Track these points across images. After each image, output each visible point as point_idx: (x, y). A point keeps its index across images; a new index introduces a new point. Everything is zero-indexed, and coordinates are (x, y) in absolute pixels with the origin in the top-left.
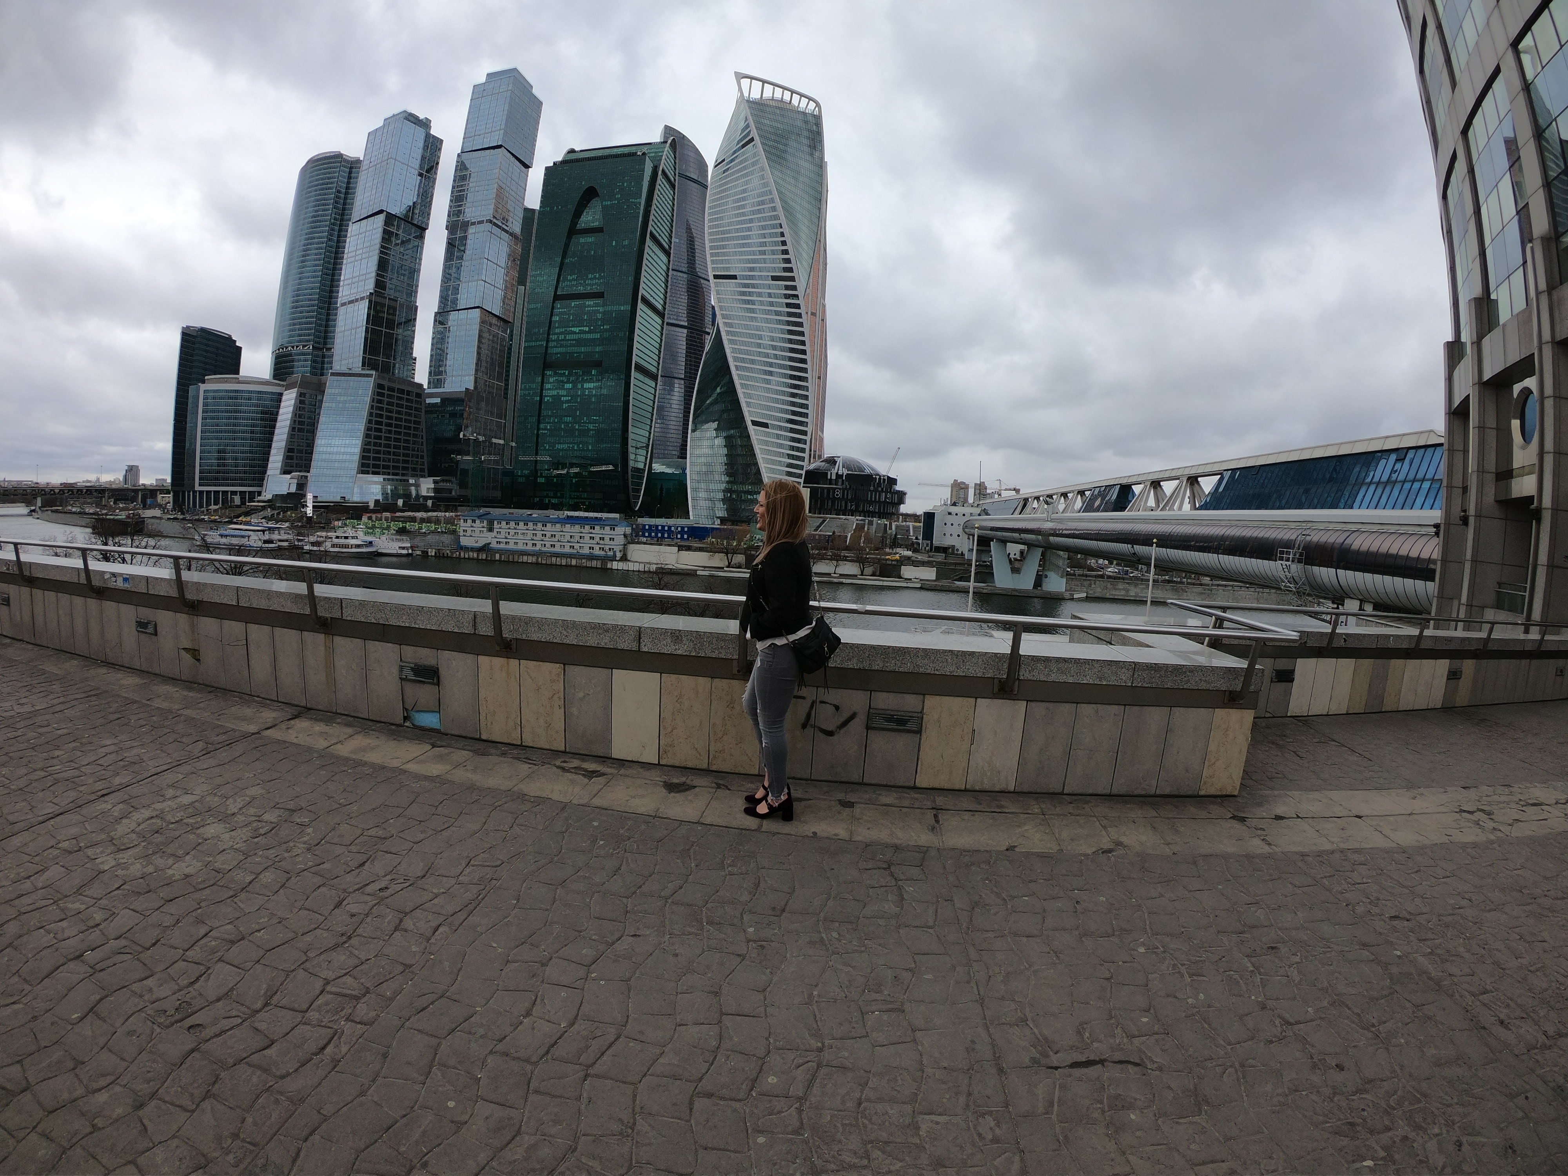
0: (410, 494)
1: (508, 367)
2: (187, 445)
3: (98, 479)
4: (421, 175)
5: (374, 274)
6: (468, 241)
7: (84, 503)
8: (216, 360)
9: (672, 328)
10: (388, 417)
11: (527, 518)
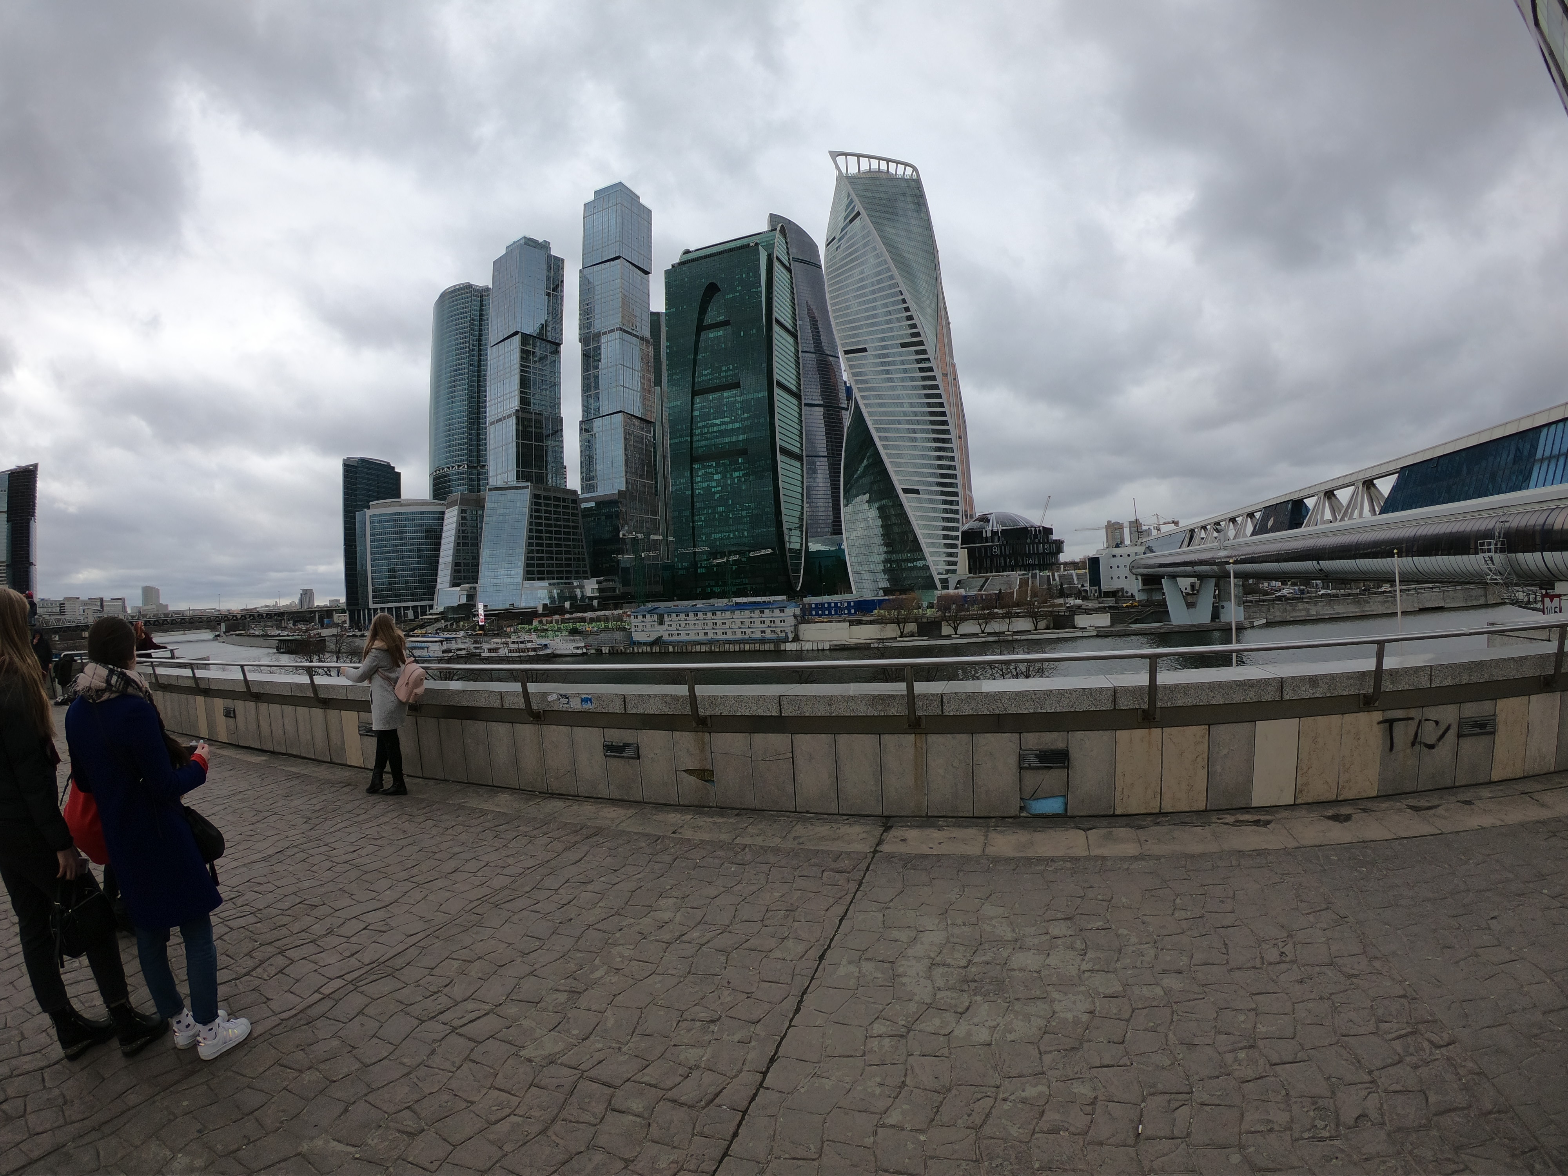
0: (576, 596)
2: (359, 567)
3: (277, 603)
4: (548, 295)
5: (517, 392)
6: (603, 351)
7: (265, 626)
8: (378, 487)
9: (808, 408)
10: (547, 525)
11: (694, 609)
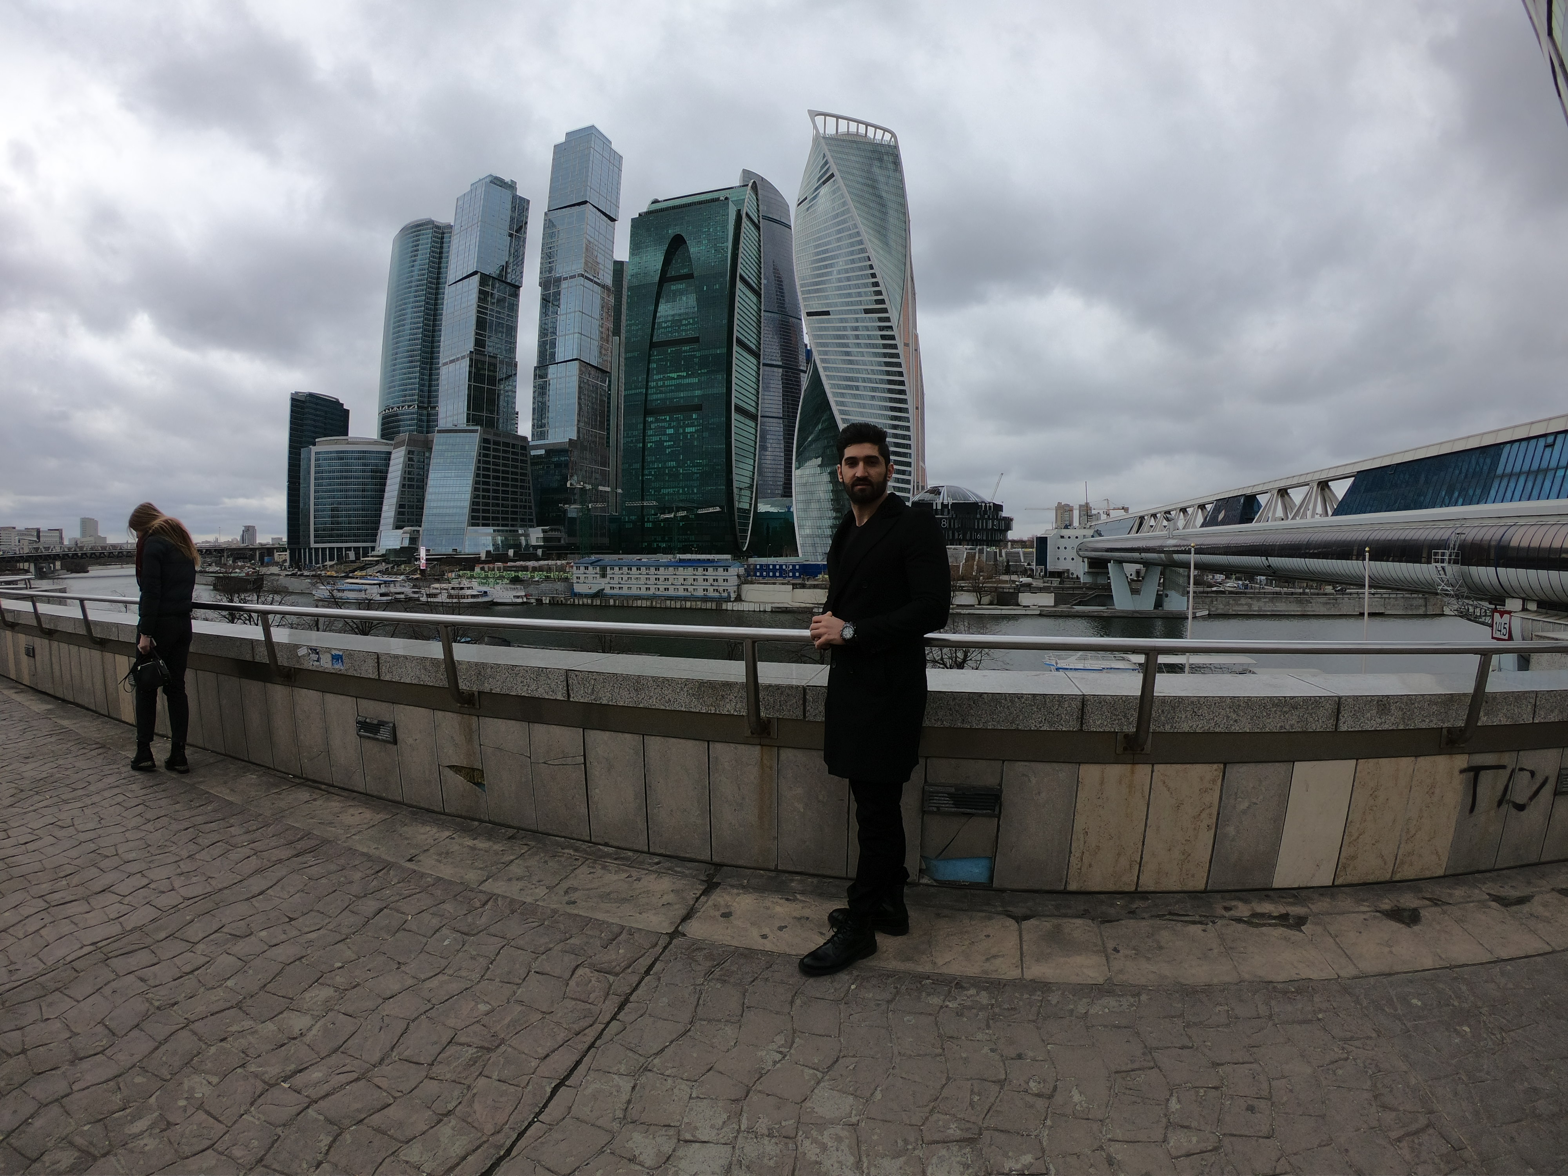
0: (520, 544)
1: (609, 416)
2: (301, 505)
3: (216, 539)
4: (511, 235)
5: (473, 333)
6: (562, 296)
8: (325, 424)
9: (767, 368)
10: (495, 471)
11: (638, 563)
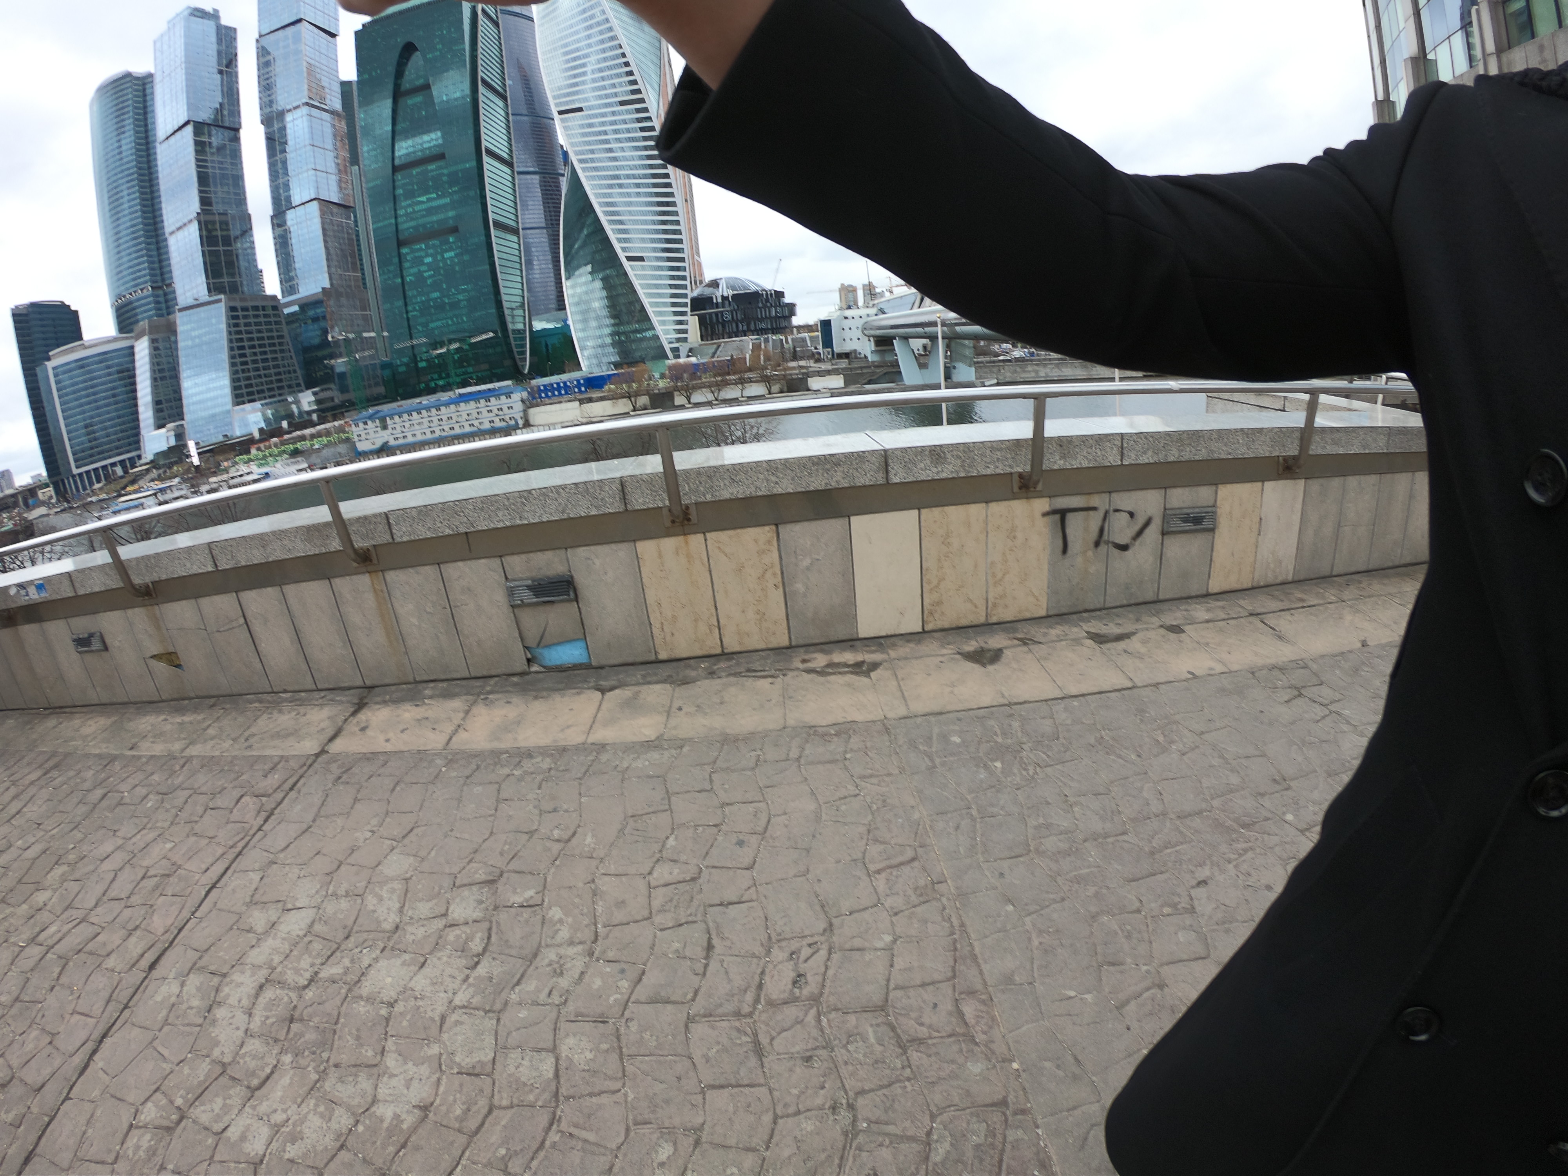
0: (293, 412)
1: (360, 255)
2: (52, 430)
4: (220, 72)
5: (196, 192)
6: (288, 131)
8: (56, 333)
9: (522, 177)
10: (249, 340)
11: (417, 407)
